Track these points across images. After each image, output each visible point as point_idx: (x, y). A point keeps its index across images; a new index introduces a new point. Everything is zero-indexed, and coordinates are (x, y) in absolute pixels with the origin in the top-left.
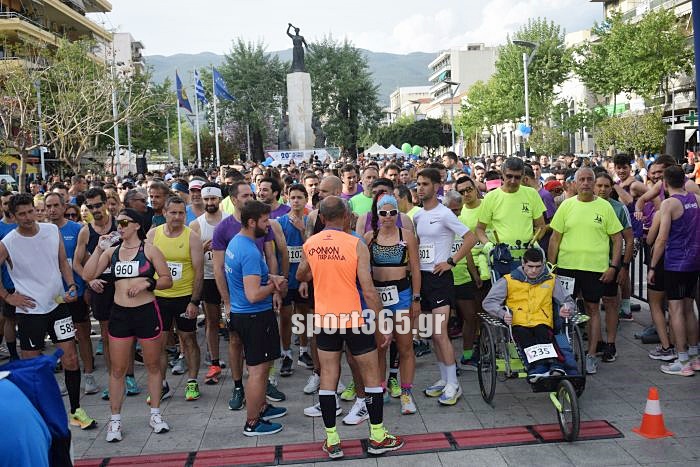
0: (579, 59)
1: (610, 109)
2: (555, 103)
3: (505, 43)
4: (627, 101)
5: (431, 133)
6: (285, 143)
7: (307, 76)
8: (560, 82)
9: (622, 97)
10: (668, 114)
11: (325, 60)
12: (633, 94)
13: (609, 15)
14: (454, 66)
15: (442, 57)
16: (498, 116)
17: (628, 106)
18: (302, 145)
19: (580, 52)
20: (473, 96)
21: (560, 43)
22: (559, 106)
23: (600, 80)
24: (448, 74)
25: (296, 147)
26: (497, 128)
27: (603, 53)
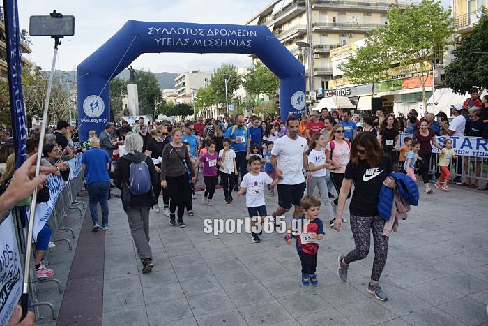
0: (244, 80)
1: (256, 101)
2: (234, 97)
3: (213, 73)
4: (262, 97)
5: (184, 110)
6: (127, 113)
7: (136, 85)
8: (236, 89)
9: (261, 96)
10: (278, 103)
11: (140, 79)
12: (265, 95)
13: (255, 63)
14: (187, 80)
15: (181, 76)
16: (209, 103)
17: (263, 99)
18: (134, 114)
19: (244, 77)
20: (198, 94)
21: (235, 73)
22: (235, 99)
23: (252, 88)
24: (184, 84)
25: (132, 115)
26: (209, 108)
27: (253, 78)
